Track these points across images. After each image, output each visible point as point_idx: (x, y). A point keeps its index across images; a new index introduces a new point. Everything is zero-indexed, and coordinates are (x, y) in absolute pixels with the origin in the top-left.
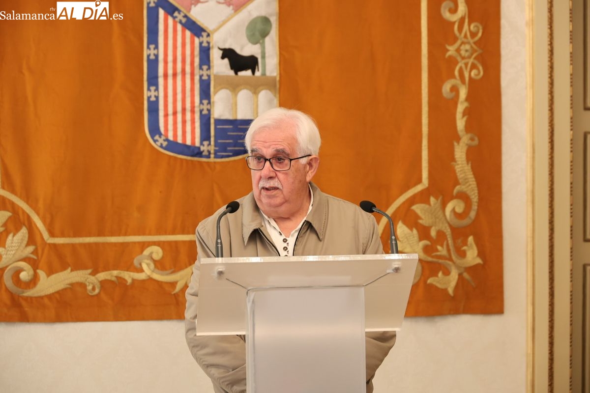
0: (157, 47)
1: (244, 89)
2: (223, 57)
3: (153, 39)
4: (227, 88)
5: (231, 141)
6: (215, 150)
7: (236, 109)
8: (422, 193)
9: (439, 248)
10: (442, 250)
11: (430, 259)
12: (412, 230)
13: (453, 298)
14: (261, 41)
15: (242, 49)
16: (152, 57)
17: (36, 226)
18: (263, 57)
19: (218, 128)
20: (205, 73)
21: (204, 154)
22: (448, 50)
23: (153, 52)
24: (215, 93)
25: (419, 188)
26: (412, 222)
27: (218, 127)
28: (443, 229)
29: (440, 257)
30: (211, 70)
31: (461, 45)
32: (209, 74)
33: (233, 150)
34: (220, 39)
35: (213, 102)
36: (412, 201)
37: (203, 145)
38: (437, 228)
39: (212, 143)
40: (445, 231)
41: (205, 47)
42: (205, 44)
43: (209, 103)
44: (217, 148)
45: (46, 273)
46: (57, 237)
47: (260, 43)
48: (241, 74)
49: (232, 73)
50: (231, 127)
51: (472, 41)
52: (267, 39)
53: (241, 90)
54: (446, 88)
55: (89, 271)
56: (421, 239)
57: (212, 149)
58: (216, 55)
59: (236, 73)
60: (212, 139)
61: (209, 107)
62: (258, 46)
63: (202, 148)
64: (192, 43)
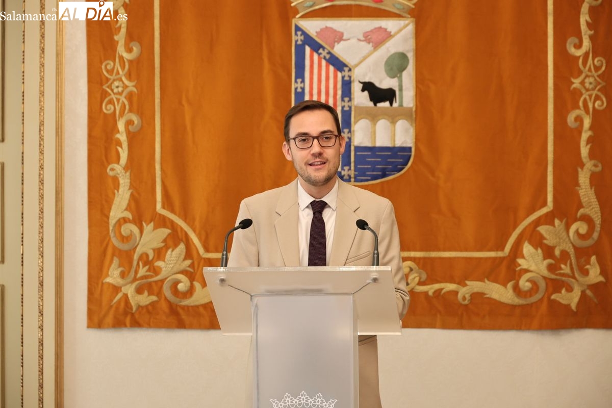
0: (303, 81)
1: (382, 119)
2: (363, 90)
3: (300, 74)
4: (367, 118)
5: (369, 166)
6: (355, 175)
7: (375, 137)
8: (547, 214)
9: (563, 266)
10: (566, 269)
11: (553, 277)
12: (536, 249)
13: (575, 314)
14: (398, 75)
15: (381, 82)
16: (299, 90)
17: (193, 242)
18: (401, 90)
19: (358, 155)
20: (346, 104)
21: (345, 178)
22: (573, 83)
23: (299, 85)
24: (356, 123)
25: (544, 210)
26: (538, 242)
27: (358, 153)
28: (567, 249)
29: (563, 275)
30: (352, 102)
31: (585, 78)
32: (350, 105)
33: (371, 174)
34: (361, 74)
35: (354, 131)
36: (538, 222)
37: (344, 170)
38: (561, 248)
39: (352, 168)
40: (569, 251)
41: (347, 81)
42: (347, 78)
43: (350, 132)
44: (357, 173)
45: (201, 285)
46: (212, 252)
47: (398, 78)
48: (380, 105)
49: (371, 104)
50: (369, 153)
51: (595, 74)
52: (405, 73)
53: (379, 120)
54: (571, 118)
56: (545, 258)
57: (352, 173)
58: (356, 88)
59: (375, 105)
60: (352, 165)
61: (349, 135)
62: (396, 79)
63: (343, 173)
64: (335, 77)
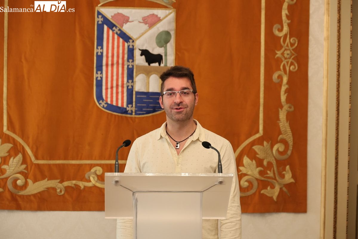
0: (102, 48)
1: (154, 74)
2: (141, 55)
3: (100, 43)
4: (144, 73)
5: (145, 105)
6: (135, 110)
7: (149, 86)
8: (259, 139)
9: (268, 172)
10: (270, 174)
11: (263, 179)
12: (252, 161)
13: (276, 203)
14: (165, 46)
15: (153, 50)
16: (99, 54)
17: (27, 153)
18: (166, 55)
19: (138, 97)
20: (130, 64)
21: (129, 112)
22: (277, 54)
23: (100, 51)
24: (136, 76)
25: (257, 136)
26: (253, 156)
27: (138, 96)
28: (271, 160)
29: (269, 178)
30: (134, 62)
31: (284, 51)
32: (133, 65)
33: (145, 110)
34: (140, 44)
35: (135, 81)
36: (253, 143)
37: (129, 107)
38: (268, 160)
39: (134, 106)
40: (272, 162)
41: (131, 48)
42: (131, 47)
43: (133, 82)
44: (137, 109)
45: (33, 181)
46: (40, 160)
47: (164, 47)
48: (153, 65)
49: (147, 64)
50: (145, 96)
51: (291, 49)
52: (168, 45)
53: (152, 74)
54: (275, 76)
55: (59, 181)
56: (257, 167)
57: (134, 109)
58: (137, 53)
59: (149, 65)
60: (134, 104)
61: (132, 84)
62: (163, 48)
63: (128, 109)
64: (124, 46)
